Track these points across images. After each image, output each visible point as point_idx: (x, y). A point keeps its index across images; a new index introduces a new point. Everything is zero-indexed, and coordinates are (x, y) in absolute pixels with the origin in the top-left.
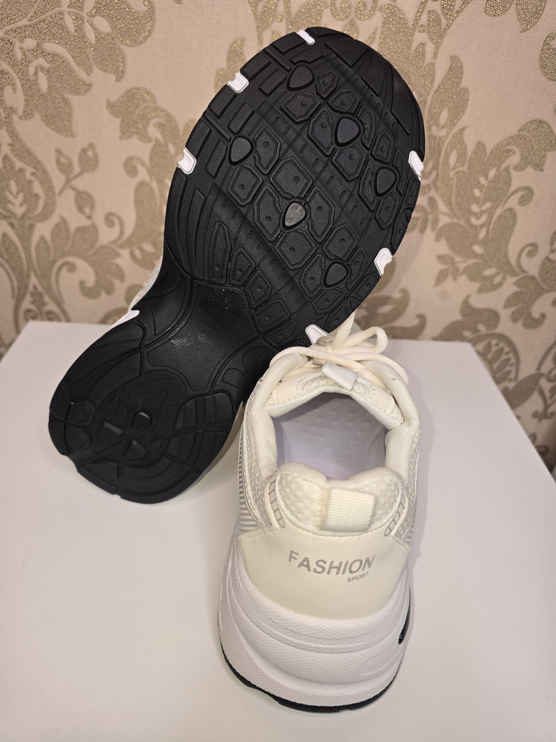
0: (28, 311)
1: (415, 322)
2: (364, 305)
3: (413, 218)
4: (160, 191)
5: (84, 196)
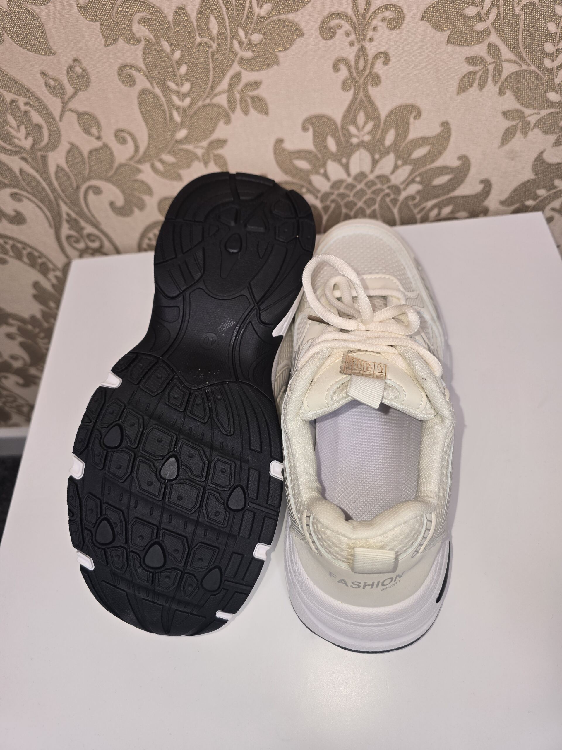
0: (69, 237)
1: (479, 188)
2: (418, 179)
3: (470, 73)
4: (165, 96)
5: (86, 117)
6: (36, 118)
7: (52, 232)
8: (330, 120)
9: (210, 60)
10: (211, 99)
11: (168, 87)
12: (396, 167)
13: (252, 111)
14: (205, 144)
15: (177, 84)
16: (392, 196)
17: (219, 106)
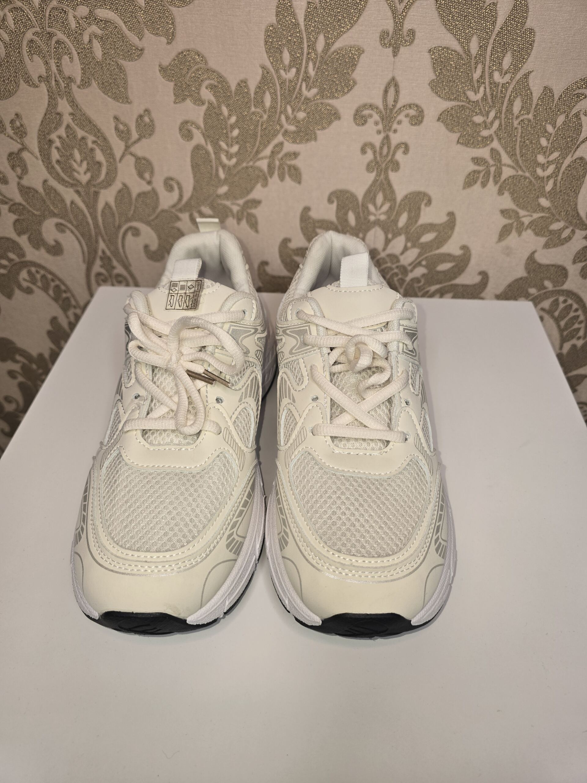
0: (99, 274)
1: (477, 279)
2: (424, 263)
3: (474, 171)
4: (215, 153)
5: (143, 162)
6: (99, 156)
7: (84, 267)
8: (352, 197)
9: (260, 128)
10: (254, 163)
11: (220, 146)
12: (406, 249)
13: (287, 177)
14: (241, 202)
15: (227, 145)
16: (400, 276)
17: (261, 170)
